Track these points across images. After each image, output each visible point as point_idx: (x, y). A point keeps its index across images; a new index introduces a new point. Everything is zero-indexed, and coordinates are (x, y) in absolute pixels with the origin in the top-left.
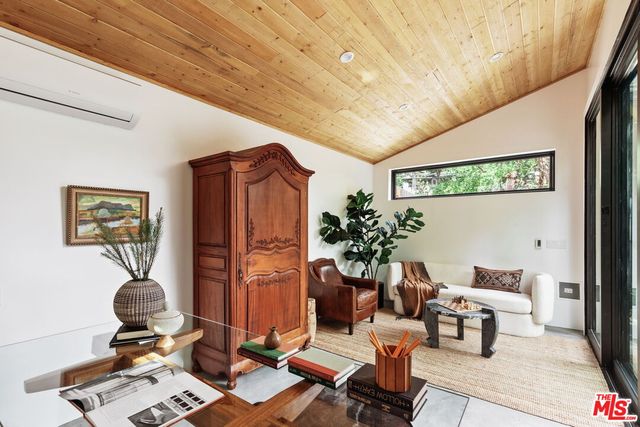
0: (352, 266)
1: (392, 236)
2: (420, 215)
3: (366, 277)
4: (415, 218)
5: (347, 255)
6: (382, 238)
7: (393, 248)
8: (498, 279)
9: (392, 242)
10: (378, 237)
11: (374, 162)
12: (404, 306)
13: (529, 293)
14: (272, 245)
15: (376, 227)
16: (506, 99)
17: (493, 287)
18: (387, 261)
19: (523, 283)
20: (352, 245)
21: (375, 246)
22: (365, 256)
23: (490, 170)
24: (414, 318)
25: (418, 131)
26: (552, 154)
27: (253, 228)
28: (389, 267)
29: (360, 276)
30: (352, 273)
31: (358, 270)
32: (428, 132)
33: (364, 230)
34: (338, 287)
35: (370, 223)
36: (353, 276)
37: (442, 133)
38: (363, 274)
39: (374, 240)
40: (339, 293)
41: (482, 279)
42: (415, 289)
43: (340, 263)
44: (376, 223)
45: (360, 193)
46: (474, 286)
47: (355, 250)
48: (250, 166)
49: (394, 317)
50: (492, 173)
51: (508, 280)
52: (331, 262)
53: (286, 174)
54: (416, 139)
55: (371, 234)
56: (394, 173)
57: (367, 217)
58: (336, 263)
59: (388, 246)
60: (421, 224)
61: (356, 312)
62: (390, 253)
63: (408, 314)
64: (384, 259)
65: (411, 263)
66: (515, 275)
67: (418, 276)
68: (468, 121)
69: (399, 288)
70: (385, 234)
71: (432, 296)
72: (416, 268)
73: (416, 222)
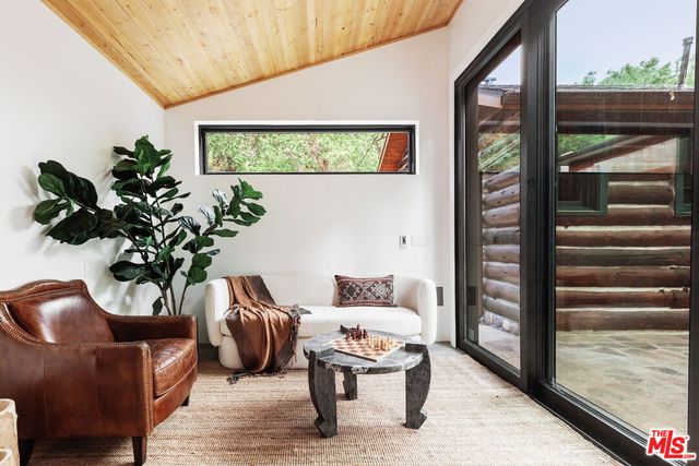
0: (131, 292)
1: (210, 231)
2: (258, 196)
3: (164, 312)
4: (249, 201)
5: (119, 270)
6: (190, 236)
7: (213, 253)
8: (369, 290)
9: (211, 243)
10: (183, 235)
11: (167, 105)
12: (242, 355)
13: (410, 305)
15: (179, 215)
17: (366, 303)
18: (203, 277)
19: (396, 295)
20: (129, 252)
22: (159, 272)
24: (261, 373)
26: (411, 129)
28: (209, 286)
30: (129, 308)
31: (143, 301)
33: (155, 221)
34: (95, 352)
35: (167, 206)
36: (134, 313)
38: (157, 306)
39: (175, 239)
40: (100, 365)
41: (347, 292)
42: (260, 321)
43: (100, 288)
44: (178, 208)
46: (341, 304)
47: (137, 259)
49: (223, 380)
51: (381, 290)
52: (78, 288)
55: (169, 228)
56: (204, 130)
58: (91, 290)
59: (205, 250)
60: (258, 211)
61: (151, 404)
62: (209, 262)
63: (250, 367)
64: (198, 273)
65: (242, 278)
66: (387, 282)
67: (255, 298)
68: (317, 63)
69: (229, 323)
70: (196, 229)
71: (290, 329)
72: (250, 286)
73: (251, 207)
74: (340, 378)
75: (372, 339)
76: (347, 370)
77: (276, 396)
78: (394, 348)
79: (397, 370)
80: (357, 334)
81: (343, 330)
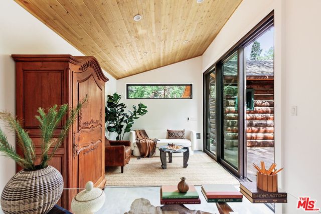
1: (132, 117)
2: (146, 107)
4: (143, 109)
6: (126, 119)
7: (133, 123)
8: (177, 134)
9: (132, 121)
11: (118, 79)
13: (189, 139)
14: (90, 125)
15: (122, 113)
16: (178, 60)
17: (176, 138)
18: (130, 130)
19: (185, 136)
21: (123, 123)
22: (118, 129)
23: (149, 89)
24: (146, 157)
25: (144, 66)
26: (191, 85)
27: (81, 114)
28: (131, 133)
29: (115, 140)
32: (147, 68)
33: (117, 115)
35: (120, 111)
37: (152, 69)
39: (122, 120)
41: (170, 135)
42: (146, 143)
44: (123, 111)
45: (115, 94)
46: (168, 138)
47: (112, 125)
48: (79, 69)
49: (136, 159)
50: (150, 90)
51: (181, 134)
53: (96, 78)
54: (141, 70)
55: (121, 117)
56: (128, 85)
57: (119, 108)
59: (130, 123)
60: (145, 111)
61: (125, 160)
62: (131, 126)
63: (143, 155)
64: (128, 129)
65: (139, 130)
66: (182, 132)
67: (143, 136)
68: (163, 66)
69: (137, 143)
70: (127, 117)
71: (154, 145)
72: (142, 133)
73: (144, 110)
74: (167, 154)
75: (175, 146)
76: (169, 152)
77: (151, 162)
78: (181, 148)
79: (180, 152)
80: (172, 145)
81: (169, 145)
